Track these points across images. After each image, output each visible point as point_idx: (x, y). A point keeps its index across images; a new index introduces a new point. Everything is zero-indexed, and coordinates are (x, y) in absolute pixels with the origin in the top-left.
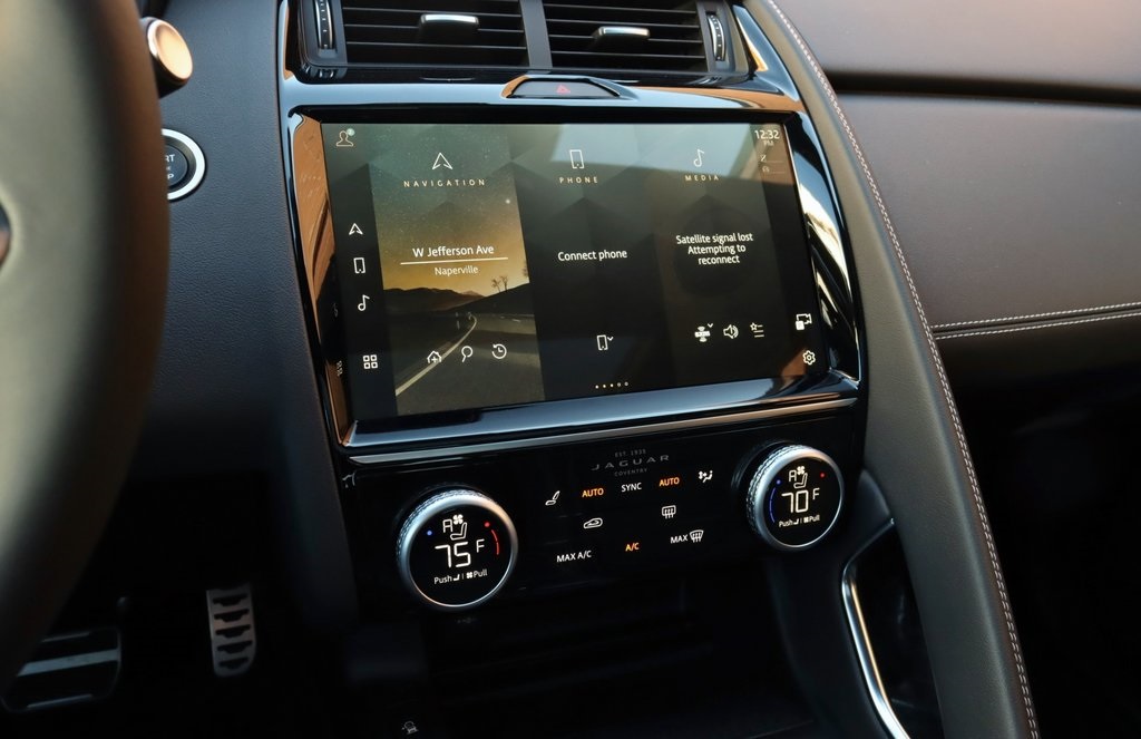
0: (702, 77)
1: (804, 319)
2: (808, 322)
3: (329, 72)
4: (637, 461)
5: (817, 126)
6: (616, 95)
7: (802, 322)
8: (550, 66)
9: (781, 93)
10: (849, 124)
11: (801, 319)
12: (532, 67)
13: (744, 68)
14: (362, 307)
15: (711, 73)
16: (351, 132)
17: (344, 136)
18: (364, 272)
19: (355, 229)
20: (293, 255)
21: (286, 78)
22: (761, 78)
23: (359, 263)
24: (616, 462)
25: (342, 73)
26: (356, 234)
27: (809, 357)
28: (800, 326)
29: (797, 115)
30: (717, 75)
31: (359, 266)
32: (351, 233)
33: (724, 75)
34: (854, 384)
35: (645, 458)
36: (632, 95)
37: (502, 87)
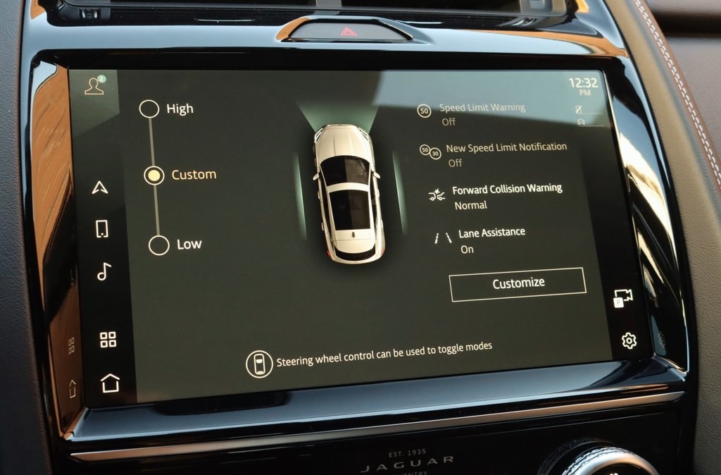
0: (514, 18)
1: (623, 295)
2: (628, 299)
3: (92, 12)
4: (416, 463)
5: (642, 73)
6: (409, 39)
7: (621, 299)
8: (339, 6)
9: (599, 36)
10: (679, 71)
11: (620, 295)
12: (318, 6)
13: (561, 7)
14: (102, 276)
15: (523, 13)
16: (102, 79)
17: (94, 83)
18: (107, 236)
19: (100, 188)
20: (20, 217)
21: (33, 18)
22: (582, 21)
23: (102, 226)
24: (389, 463)
25: (107, 14)
26: (100, 193)
27: (629, 341)
28: (619, 303)
29: (619, 61)
30: (531, 15)
31: (102, 229)
32: (94, 192)
33: (540, 16)
34: (681, 374)
35: (425, 459)
36: (426, 38)
37: (278, 29)
